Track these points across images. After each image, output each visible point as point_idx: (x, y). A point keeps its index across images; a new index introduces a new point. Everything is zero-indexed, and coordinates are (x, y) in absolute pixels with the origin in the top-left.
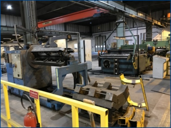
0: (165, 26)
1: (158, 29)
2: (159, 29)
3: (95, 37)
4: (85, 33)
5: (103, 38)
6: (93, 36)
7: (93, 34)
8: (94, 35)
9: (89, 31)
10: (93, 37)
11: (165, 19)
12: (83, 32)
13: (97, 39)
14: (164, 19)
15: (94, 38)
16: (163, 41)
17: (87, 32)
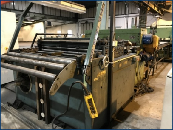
0: (162, 13)
2: (154, 17)
3: (81, 24)
5: (89, 25)
6: (78, 23)
7: (79, 20)
11: (163, 4)
12: (66, 16)
13: (84, 26)
14: (161, 4)
16: (166, 28)
17: (71, 17)
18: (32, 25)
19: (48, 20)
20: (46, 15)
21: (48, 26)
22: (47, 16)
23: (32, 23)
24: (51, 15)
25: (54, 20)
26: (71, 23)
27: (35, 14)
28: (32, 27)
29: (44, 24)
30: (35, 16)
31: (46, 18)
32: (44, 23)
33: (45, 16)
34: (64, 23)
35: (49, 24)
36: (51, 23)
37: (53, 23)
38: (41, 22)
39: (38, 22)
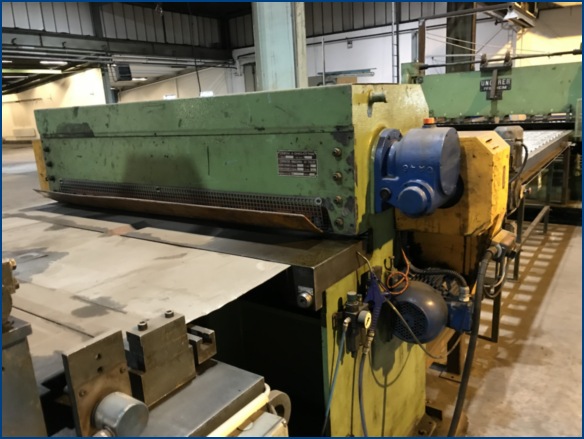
1: (499, 25)
2: (503, 28)
3: (245, 65)
4: (199, 46)
6: (234, 63)
7: (236, 53)
8: (239, 57)
9: (217, 40)
10: (237, 64)
12: (188, 41)
13: (254, 72)
15: (240, 70)
16: (554, 67)
17: (208, 46)
18: (63, 80)
19: (117, 58)
20: (108, 40)
21: (119, 80)
22: (111, 44)
23: (59, 72)
24: (127, 40)
25: (142, 59)
26: (207, 66)
27: (64, 40)
28: (64, 86)
29: (103, 75)
30: (64, 48)
31: (108, 52)
32: (102, 70)
33: (105, 43)
34: (185, 66)
35: (125, 73)
36: (129, 68)
37: (141, 70)
38: (91, 66)
39: (82, 69)
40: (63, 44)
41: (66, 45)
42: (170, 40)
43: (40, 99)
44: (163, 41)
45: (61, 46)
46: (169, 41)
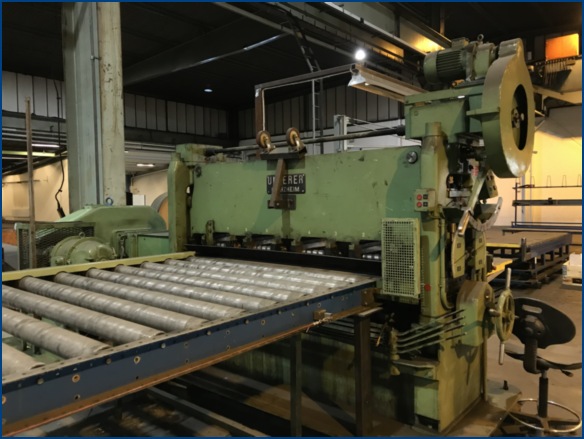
40: (51, 127)
41: (54, 129)
42: (172, 128)
43: (38, 181)
44: (164, 129)
45: (49, 129)
46: (170, 129)
